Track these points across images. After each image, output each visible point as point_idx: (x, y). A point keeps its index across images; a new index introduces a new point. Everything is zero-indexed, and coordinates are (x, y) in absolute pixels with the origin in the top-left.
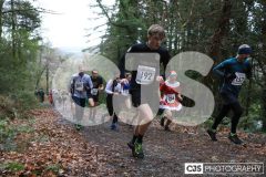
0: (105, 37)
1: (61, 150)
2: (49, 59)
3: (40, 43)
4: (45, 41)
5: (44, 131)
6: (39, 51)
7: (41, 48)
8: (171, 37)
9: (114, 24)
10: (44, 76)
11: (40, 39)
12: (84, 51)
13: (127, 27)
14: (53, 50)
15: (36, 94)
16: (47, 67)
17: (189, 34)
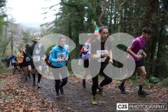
0: (58, 14)
1: (23, 106)
2: (13, 32)
3: (5, 19)
4: (9, 17)
5: (10, 91)
6: (4, 26)
7: (6, 23)
8: (111, 14)
9: (65, 4)
10: (9, 46)
11: (5, 16)
12: (41, 26)
13: (76, 6)
14: (16, 25)
15: (3, 61)
16: (11, 39)
17: (126, 12)
